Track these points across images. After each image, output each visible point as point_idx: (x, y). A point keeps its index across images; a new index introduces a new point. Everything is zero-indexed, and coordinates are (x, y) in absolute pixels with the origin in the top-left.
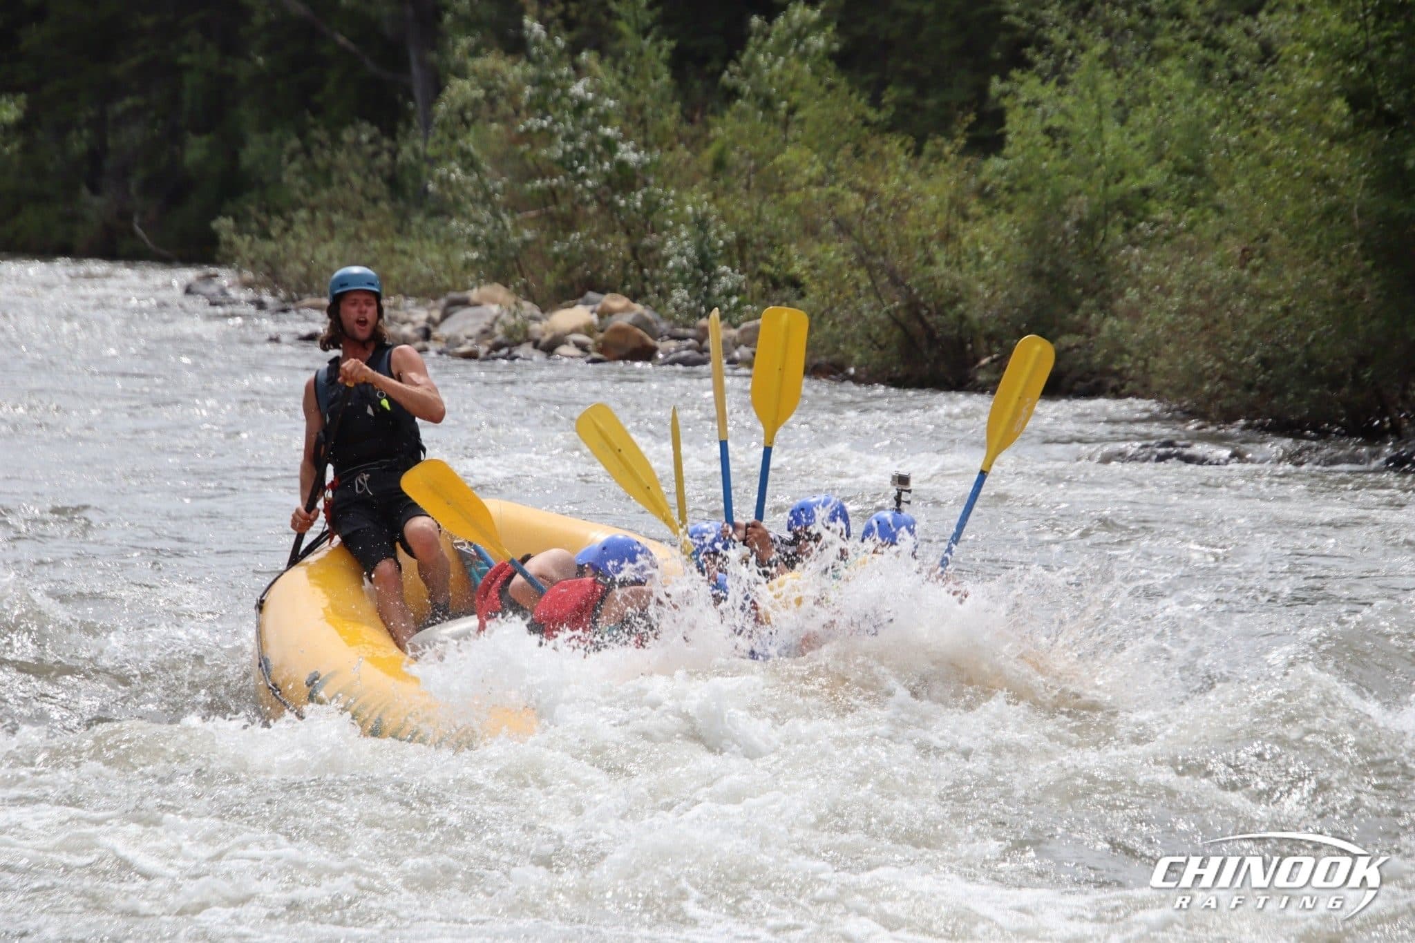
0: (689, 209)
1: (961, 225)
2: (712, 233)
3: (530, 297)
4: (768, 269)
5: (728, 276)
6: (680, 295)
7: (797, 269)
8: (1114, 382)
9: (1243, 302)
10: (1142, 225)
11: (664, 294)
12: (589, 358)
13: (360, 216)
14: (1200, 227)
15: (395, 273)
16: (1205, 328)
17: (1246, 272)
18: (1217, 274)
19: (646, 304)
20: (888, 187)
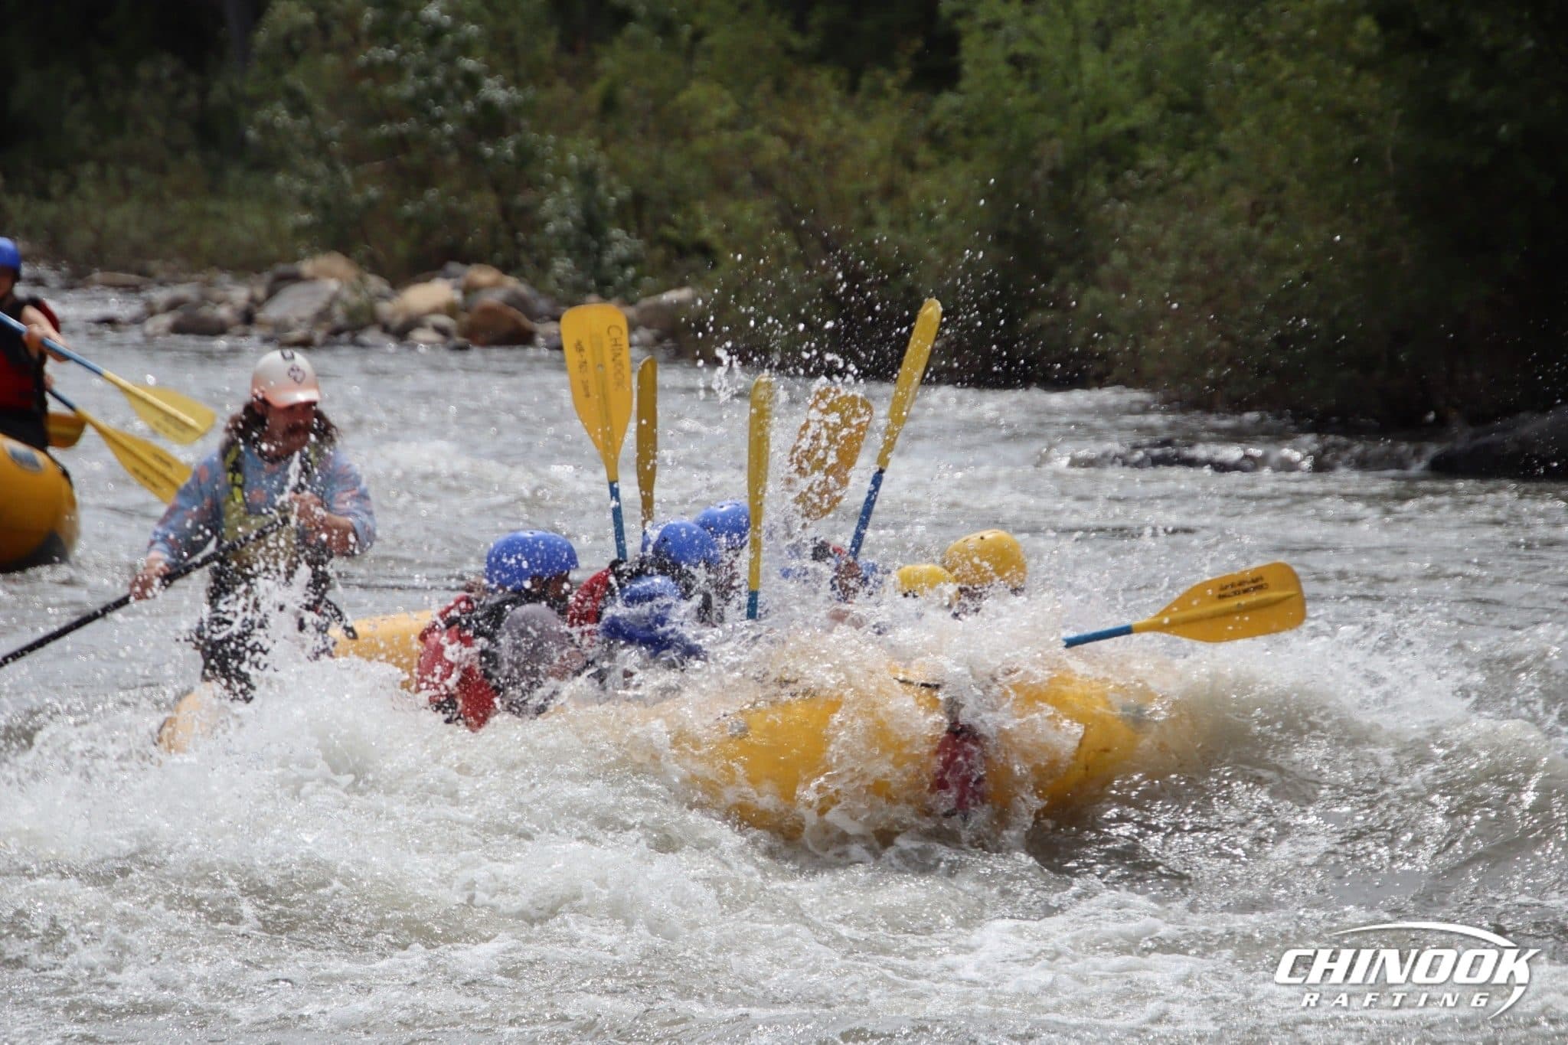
0: (573, 159)
1: (908, 176)
2: (601, 188)
3: (377, 269)
4: (670, 232)
5: (621, 242)
6: (562, 265)
7: (706, 233)
8: (1099, 367)
9: (1254, 268)
10: (1129, 174)
11: (543, 265)
12: (451, 343)
13: (162, 170)
14: (1200, 175)
15: (207, 242)
16: (1208, 300)
17: (1256, 231)
18: (1222, 234)
19: (521, 276)
20: (818, 130)
